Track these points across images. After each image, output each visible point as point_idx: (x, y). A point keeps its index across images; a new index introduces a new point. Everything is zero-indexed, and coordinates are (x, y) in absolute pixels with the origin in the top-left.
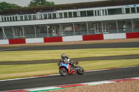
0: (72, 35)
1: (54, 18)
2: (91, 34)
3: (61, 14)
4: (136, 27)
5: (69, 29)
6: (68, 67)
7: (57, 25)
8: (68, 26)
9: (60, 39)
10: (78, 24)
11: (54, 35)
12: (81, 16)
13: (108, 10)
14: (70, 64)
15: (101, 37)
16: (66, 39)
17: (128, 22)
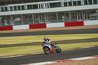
0: (21, 24)
1: (5, 11)
2: (36, 24)
3: (11, 7)
4: (72, 18)
5: (18, 19)
6: (50, 47)
7: (8, 17)
8: (17, 17)
9: (11, 28)
10: (25, 16)
11: (6, 24)
12: (28, 9)
13: (50, 3)
14: (51, 45)
15: (44, 26)
16: (16, 28)
17: (66, 14)
